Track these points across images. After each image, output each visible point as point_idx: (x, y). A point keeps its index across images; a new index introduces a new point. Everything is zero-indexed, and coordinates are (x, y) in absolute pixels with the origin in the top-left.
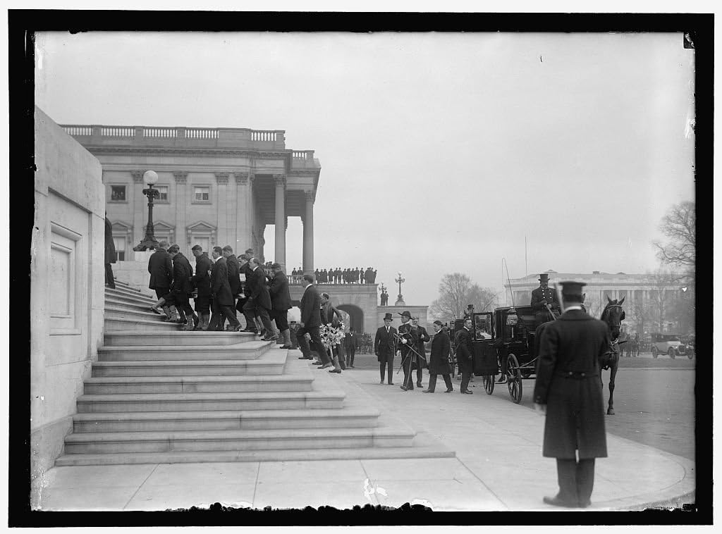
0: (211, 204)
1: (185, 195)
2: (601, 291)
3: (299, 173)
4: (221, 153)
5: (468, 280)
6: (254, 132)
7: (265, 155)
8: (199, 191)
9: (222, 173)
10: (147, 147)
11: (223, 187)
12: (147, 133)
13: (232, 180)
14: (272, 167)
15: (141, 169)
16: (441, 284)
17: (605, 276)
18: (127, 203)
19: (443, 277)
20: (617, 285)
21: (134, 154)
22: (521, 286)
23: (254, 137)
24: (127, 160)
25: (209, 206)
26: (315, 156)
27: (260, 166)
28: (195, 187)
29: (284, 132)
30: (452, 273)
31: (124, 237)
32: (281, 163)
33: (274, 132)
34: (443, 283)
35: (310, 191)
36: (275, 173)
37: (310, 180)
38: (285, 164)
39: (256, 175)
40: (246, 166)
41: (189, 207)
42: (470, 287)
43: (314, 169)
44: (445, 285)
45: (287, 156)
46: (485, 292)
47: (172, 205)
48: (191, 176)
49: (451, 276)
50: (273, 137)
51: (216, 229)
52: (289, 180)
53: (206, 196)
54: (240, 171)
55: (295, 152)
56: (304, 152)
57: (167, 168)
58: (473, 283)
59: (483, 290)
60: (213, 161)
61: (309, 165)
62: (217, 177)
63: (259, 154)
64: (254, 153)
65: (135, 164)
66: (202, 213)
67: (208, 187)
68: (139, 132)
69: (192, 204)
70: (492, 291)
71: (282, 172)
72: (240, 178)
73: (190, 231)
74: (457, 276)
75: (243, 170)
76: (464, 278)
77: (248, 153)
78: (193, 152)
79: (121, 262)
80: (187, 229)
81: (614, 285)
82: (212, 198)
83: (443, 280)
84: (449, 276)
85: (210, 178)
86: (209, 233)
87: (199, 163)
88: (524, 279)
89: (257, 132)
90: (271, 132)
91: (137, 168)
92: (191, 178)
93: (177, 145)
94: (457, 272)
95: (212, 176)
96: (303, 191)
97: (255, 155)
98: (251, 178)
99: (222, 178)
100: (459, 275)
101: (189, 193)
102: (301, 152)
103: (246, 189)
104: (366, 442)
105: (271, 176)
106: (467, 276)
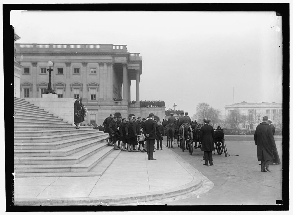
0: (97, 75)
1: (87, 71)
2: (265, 110)
3: (133, 62)
4: (101, 54)
5: (208, 106)
6: (114, 45)
7: (119, 55)
8: (92, 70)
9: (101, 62)
10: (71, 52)
11: (102, 68)
12: (71, 46)
13: (105, 65)
14: (122, 60)
15: (69, 61)
16: (197, 107)
17: (267, 103)
18: (63, 75)
19: (198, 104)
20: (272, 107)
21: (66, 55)
22: (231, 108)
23: (114, 48)
24: (64, 57)
25: (96, 76)
26: (140, 55)
27: (117, 59)
28: (91, 68)
29: (126, 45)
30: (202, 103)
31: (62, 89)
32: (125, 58)
33: (122, 45)
34: (198, 107)
35: (138, 69)
36: (123, 62)
37: (138, 65)
38: (127, 59)
39: (115, 63)
40: (111, 60)
41: (88, 76)
42: (209, 108)
43: (139, 60)
44: (198, 108)
45: (128, 55)
46: (216, 111)
47: (82, 76)
48: (89, 64)
49: (201, 104)
50: (122, 48)
51: (99, 85)
52: (129, 65)
53: (95, 72)
54: (109, 61)
55: (131, 53)
56: (136, 53)
57: (79, 61)
58: (210, 107)
59: (215, 110)
60: (98, 58)
61: (137, 59)
62: (99, 64)
63: (116, 55)
64: (114, 54)
65: (67, 59)
66: (93, 79)
67: (96, 68)
68: (68, 46)
69: (89, 75)
70: (219, 110)
71: (125, 62)
72: (109, 64)
73: (88, 86)
74: (204, 104)
75: (110, 61)
76: (206, 105)
77: (112, 54)
78: (90, 54)
79: (61, 98)
80: (87, 85)
81: (270, 107)
82: (97, 73)
83: (198, 106)
84: (200, 104)
85: (96, 65)
86: (96, 87)
87: (92, 59)
88: (233, 105)
89: (115, 45)
90: (121, 46)
91: (67, 61)
92: (89, 65)
93: (83, 51)
94: (204, 102)
95: (97, 64)
96: (135, 69)
97: (114, 55)
98: (113, 64)
99: (101, 64)
100: (204, 103)
101: (88, 70)
102: (134, 53)
103: (111, 69)
104: (68, 170)
105: (121, 63)
106: (208, 104)
